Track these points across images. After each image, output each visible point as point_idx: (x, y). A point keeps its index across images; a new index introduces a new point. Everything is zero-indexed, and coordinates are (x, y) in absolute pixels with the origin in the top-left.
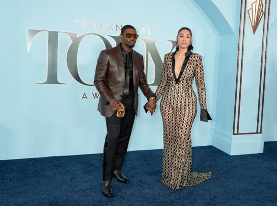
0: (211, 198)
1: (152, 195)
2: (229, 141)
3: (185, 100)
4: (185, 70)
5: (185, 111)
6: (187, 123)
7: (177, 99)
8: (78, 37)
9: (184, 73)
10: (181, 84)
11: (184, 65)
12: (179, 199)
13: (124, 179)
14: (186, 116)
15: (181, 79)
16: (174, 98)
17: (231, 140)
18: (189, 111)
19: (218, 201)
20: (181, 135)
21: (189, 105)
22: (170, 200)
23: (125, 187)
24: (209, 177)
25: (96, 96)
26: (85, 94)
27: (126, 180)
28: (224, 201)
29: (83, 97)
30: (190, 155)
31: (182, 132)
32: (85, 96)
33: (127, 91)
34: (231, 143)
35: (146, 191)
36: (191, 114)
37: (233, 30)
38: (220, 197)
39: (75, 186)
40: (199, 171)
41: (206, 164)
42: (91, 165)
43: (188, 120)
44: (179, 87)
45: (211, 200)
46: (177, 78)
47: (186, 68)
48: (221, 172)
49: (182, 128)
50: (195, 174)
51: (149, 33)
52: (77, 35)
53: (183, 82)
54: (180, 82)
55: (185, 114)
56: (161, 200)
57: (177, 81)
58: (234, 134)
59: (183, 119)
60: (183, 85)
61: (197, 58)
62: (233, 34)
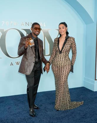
0: (83, 114)
1: (52, 115)
2: (93, 84)
3: (64, 63)
4: (65, 46)
5: (64, 69)
6: (65, 75)
7: (60, 62)
8: (5, 31)
9: (64, 48)
10: (62, 54)
11: (65, 43)
12: (67, 116)
13: (36, 107)
14: (65, 72)
15: (62, 51)
16: (58, 62)
17: (94, 83)
18: (66, 69)
19: (88, 116)
20: (62, 82)
21: (66, 66)
22: (62, 117)
23: (37, 111)
24: (83, 104)
25: (18, 63)
26: (12, 63)
27: (38, 107)
28: (91, 116)
29: (11, 65)
30: (69, 92)
31: (62, 80)
32: (12, 64)
33: (37, 60)
34: (94, 85)
35: (49, 113)
36: (67, 70)
37: (93, 20)
38: (88, 114)
39: (11, 112)
40: (77, 101)
41: (81, 97)
42: (18, 101)
43: (65, 74)
44: (61, 56)
45: (84, 115)
46: (60, 50)
47: (66, 45)
48: (89, 101)
49: (62, 78)
50: (75, 103)
51: (45, 26)
52: (4, 30)
53: (64, 53)
54: (62, 52)
55: (64, 70)
56: (57, 117)
57: (61, 52)
58: (95, 80)
59: (63, 73)
60: (63, 54)
61: (72, 39)
62: (93, 23)
